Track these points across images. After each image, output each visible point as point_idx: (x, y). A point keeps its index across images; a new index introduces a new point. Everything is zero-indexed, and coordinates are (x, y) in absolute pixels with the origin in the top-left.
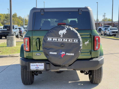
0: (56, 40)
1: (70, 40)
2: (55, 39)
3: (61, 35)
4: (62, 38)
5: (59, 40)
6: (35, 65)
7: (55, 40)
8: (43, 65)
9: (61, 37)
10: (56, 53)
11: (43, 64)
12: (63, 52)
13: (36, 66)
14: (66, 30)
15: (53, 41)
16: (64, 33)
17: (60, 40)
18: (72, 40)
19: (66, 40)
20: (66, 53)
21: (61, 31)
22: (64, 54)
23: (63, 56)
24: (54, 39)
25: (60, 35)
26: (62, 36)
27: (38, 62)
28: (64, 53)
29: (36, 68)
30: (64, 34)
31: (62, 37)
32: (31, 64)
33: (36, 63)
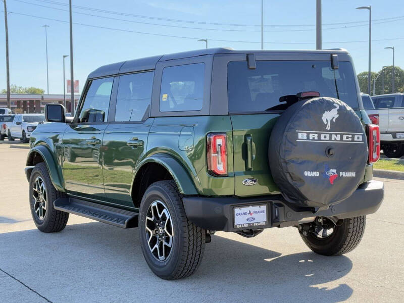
0: (316, 137)
1: (347, 138)
2: (313, 136)
3: (327, 125)
4: (329, 131)
5: (322, 137)
6: (245, 214)
7: (314, 138)
8: (263, 212)
9: (327, 130)
10: (317, 174)
11: (264, 208)
12: (331, 170)
13: (249, 216)
14: (338, 110)
15: (310, 140)
16: (333, 118)
17: (325, 137)
18: (350, 136)
19: (338, 138)
20: (338, 172)
21: (326, 112)
22: (334, 174)
23: (334, 180)
24: (311, 136)
25: (325, 123)
26: (328, 127)
27: (253, 205)
28: (334, 171)
29: (247, 220)
30: (334, 120)
31: (329, 129)
32: (237, 211)
33: (247, 205)
